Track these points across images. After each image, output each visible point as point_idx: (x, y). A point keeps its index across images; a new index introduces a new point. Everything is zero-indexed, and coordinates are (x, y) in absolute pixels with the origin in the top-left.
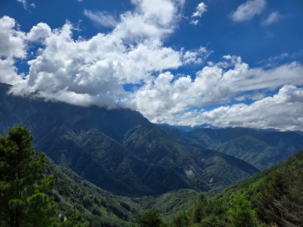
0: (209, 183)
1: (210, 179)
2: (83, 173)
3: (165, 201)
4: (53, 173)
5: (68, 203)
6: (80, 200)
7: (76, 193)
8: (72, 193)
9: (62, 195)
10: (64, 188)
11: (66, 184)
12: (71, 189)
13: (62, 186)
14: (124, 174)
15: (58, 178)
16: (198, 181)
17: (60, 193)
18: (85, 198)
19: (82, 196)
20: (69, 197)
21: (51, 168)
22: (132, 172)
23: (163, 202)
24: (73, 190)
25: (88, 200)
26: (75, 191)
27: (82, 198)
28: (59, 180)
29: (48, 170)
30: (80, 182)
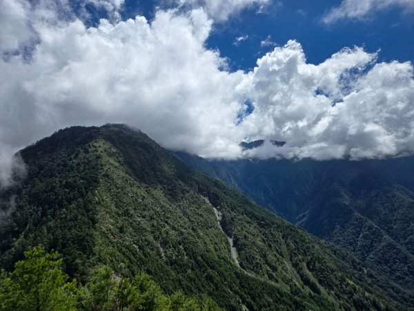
2: (371, 256)
4: (309, 255)
5: (331, 299)
6: (349, 298)
7: (342, 287)
8: (336, 286)
9: (323, 286)
10: (325, 277)
11: (328, 272)
12: (335, 280)
13: (322, 274)
15: (317, 263)
17: (321, 282)
18: (356, 296)
19: (351, 293)
20: (333, 290)
21: (307, 248)
24: (338, 282)
25: (361, 301)
26: (341, 285)
27: (352, 297)
29: (304, 251)
30: (361, 270)
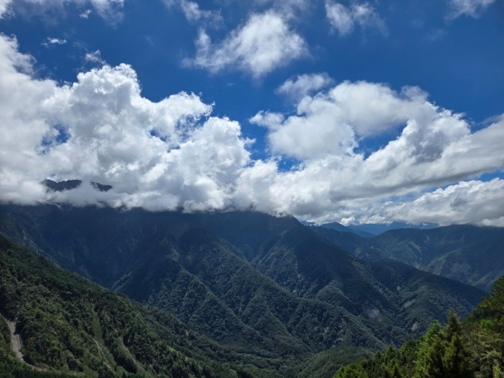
0: (410, 332)
1: (411, 325)
2: (194, 315)
3: (317, 368)
4: (128, 327)
5: (148, 375)
6: (168, 369)
7: (162, 358)
8: (156, 357)
9: (140, 361)
10: (143, 350)
11: (148, 343)
12: (155, 351)
13: (140, 347)
14: (258, 317)
15: (136, 334)
16: (390, 329)
17: (138, 357)
18: (175, 364)
19: (171, 362)
20: (151, 363)
21: (126, 318)
22: (272, 313)
23: (313, 370)
24: (157, 353)
25: (180, 369)
26: (161, 355)
27: (171, 366)
28: (137, 337)
29: (122, 322)
30: (183, 333)
